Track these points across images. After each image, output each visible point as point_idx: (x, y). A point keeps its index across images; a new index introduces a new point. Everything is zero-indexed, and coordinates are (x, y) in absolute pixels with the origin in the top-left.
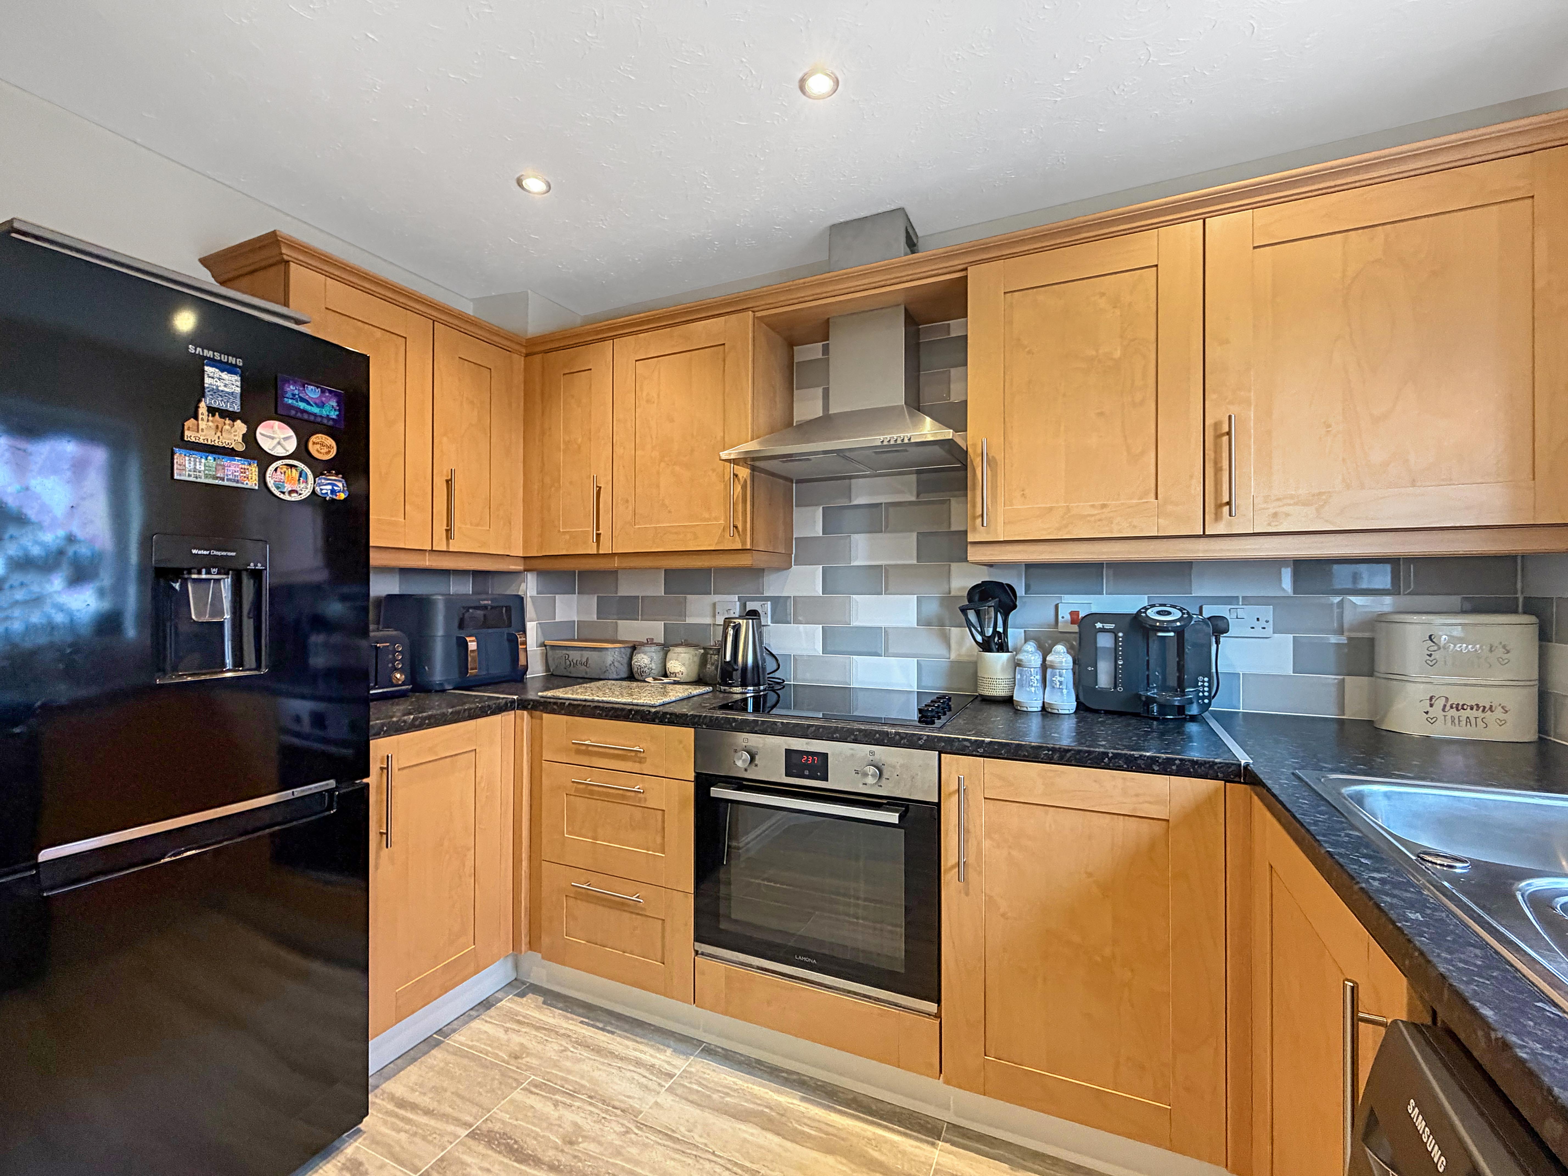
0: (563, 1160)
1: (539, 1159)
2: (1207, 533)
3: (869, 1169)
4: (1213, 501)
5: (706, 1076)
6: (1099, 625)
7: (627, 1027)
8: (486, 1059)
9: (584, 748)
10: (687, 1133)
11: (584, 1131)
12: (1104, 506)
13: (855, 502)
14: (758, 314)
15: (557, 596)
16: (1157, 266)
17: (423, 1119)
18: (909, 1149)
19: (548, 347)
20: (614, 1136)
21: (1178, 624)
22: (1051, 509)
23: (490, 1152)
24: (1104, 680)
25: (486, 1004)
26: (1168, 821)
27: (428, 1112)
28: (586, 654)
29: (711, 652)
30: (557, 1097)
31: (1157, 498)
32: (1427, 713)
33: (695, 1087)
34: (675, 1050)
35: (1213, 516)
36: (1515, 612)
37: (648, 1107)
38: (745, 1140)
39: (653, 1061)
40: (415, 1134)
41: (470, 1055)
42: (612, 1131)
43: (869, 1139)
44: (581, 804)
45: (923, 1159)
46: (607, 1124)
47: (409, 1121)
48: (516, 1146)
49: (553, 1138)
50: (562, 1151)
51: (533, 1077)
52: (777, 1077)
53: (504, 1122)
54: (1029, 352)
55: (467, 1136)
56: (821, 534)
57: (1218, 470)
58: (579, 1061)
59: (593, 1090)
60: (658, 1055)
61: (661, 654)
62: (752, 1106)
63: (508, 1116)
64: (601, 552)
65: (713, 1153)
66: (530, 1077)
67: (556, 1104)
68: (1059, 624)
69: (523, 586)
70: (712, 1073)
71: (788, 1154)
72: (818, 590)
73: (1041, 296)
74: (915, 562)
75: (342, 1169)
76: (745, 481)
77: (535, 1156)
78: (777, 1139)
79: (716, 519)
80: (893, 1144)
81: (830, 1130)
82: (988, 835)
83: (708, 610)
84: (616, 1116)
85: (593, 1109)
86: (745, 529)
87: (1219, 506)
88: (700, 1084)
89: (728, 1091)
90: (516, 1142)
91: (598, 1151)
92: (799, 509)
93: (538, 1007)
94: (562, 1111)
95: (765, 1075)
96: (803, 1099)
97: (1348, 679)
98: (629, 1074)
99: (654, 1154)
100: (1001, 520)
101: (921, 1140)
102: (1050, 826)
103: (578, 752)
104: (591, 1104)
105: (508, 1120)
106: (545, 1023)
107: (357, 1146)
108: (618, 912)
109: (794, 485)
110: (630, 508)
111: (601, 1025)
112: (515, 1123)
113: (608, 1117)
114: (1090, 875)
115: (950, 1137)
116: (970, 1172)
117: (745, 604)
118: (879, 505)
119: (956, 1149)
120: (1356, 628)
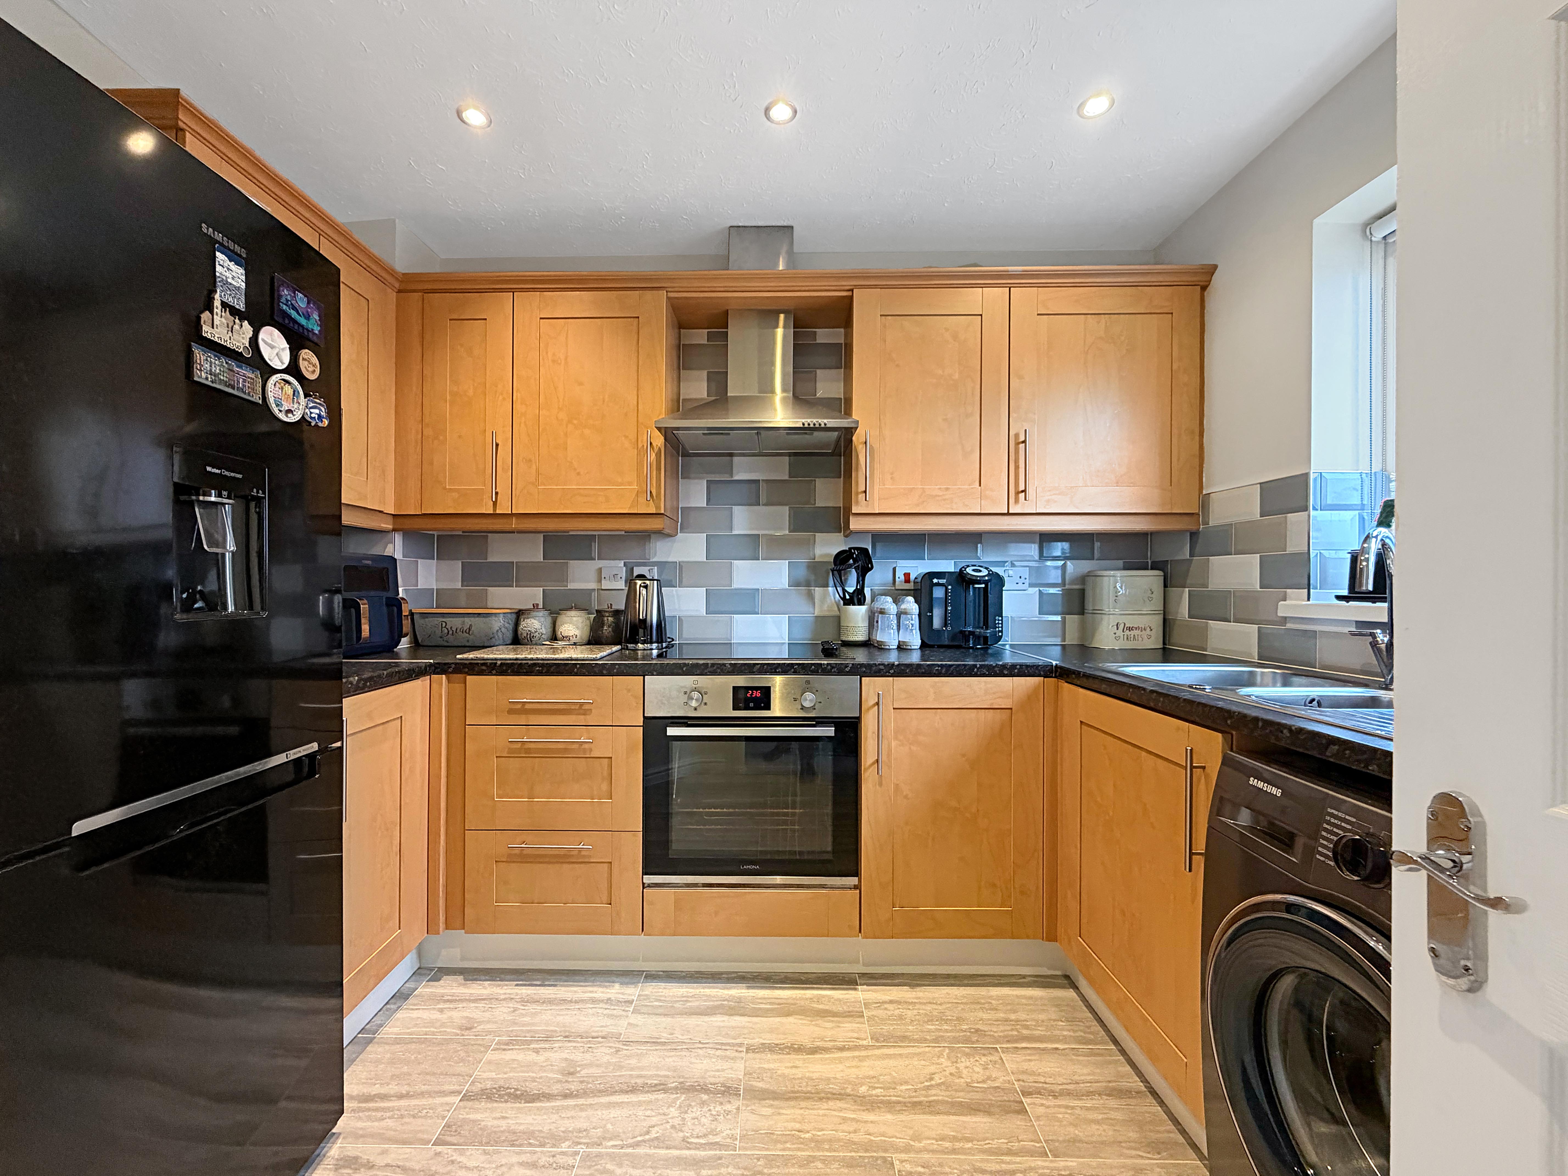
0: (573, 1087)
1: (549, 1094)
2: (1010, 512)
3: (821, 1016)
4: (1013, 489)
5: (661, 994)
6: (935, 581)
7: (564, 978)
8: (436, 1038)
9: (519, 706)
10: (669, 1036)
11: (577, 1062)
12: (947, 489)
13: (736, 478)
14: (671, 295)
15: (419, 560)
16: (981, 315)
17: (403, 1103)
18: (841, 997)
19: (430, 287)
20: (608, 1057)
21: (987, 578)
22: (912, 489)
23: (495, 1105)
24: (937, 623)
25: (401, 996)
26: (1011, 709)
27: (401, 1097)
28: (468, 621)
29: (607, 615)
30: (532, 1046)
31: (980, 486)
32: (1115, 634)
33: (657, 1003)
34: (621, 984)
35: (1014, 501)
36: (1146, 569)
37: (624, 1029)
38: (719, 1027)
39: (608, 996)
40: (402, 1117)
41: (414, 1040)
42: (603, 1054)
43: (811, 999)
44: (514, 764)
45: (853, 1000)
46: (595, 1051)
47: (383, 1109)
48: (518, 1092)
49: (550, 1075)
50: (566, 1081)
51: (497, 1038)
52: (720, 979)
53: (492, 1079)
54: (898, 366)
55: (460, 1101)
56: (704, 505)
57: (1017, 467)
58: (536, 1014)
59: (565, 1031)
60: (608, 991)
61: (549, 620)
62: (712, 1003)
63: (494, 1074)
64: (498, 512)
65: (700, 1042)
66: (495, 1040)
67: (537, 1051)
68: (897, 583)
69: (390, 546)
70: (664, 991)
71: (759, 1026)
72: (702, 556)
73: (906, 322)
74: (788, 533)
75: (336, 1169)
76: (660, 449)
77: (543, 1093)
78: (746, 1019)
79: (630, 484)
80: (830, 997)
81: (779, 1001)
82: (896, 738)
83: (593, 575)
84: (600, 1043)
85: (574, 1044)
86: (659, 494)
87: (1018, 493)
88: (657, 1000)
89: (686, 999)
90: (516, 1090)
91: (600, 1071)
92: (685, 480)
93: (460, 985)
94: (548, 1054)
95: (710, 980)
96: (748, 988)
97: (1067, 616)
98: (590, 1011)
99: (651, 1058)
100: (876, 496)
101: (847, 989)
102: (938, 723)
103: (511, 712)
104: (569, 1041)
105: (495, 1076)
106: (482, 995)
107: (340, 1147)
108: (557, 866)
109: (680, 458)
110: (534, 467)
111: (538, 983)
112: (505, 1076)
113: (592, 1046)
114: (963, 755)
115: (863, 982)
116: (887, 998)
117: (632, 569)
118: (757, 482)
119: (870, 987)
120: (1072, 582)
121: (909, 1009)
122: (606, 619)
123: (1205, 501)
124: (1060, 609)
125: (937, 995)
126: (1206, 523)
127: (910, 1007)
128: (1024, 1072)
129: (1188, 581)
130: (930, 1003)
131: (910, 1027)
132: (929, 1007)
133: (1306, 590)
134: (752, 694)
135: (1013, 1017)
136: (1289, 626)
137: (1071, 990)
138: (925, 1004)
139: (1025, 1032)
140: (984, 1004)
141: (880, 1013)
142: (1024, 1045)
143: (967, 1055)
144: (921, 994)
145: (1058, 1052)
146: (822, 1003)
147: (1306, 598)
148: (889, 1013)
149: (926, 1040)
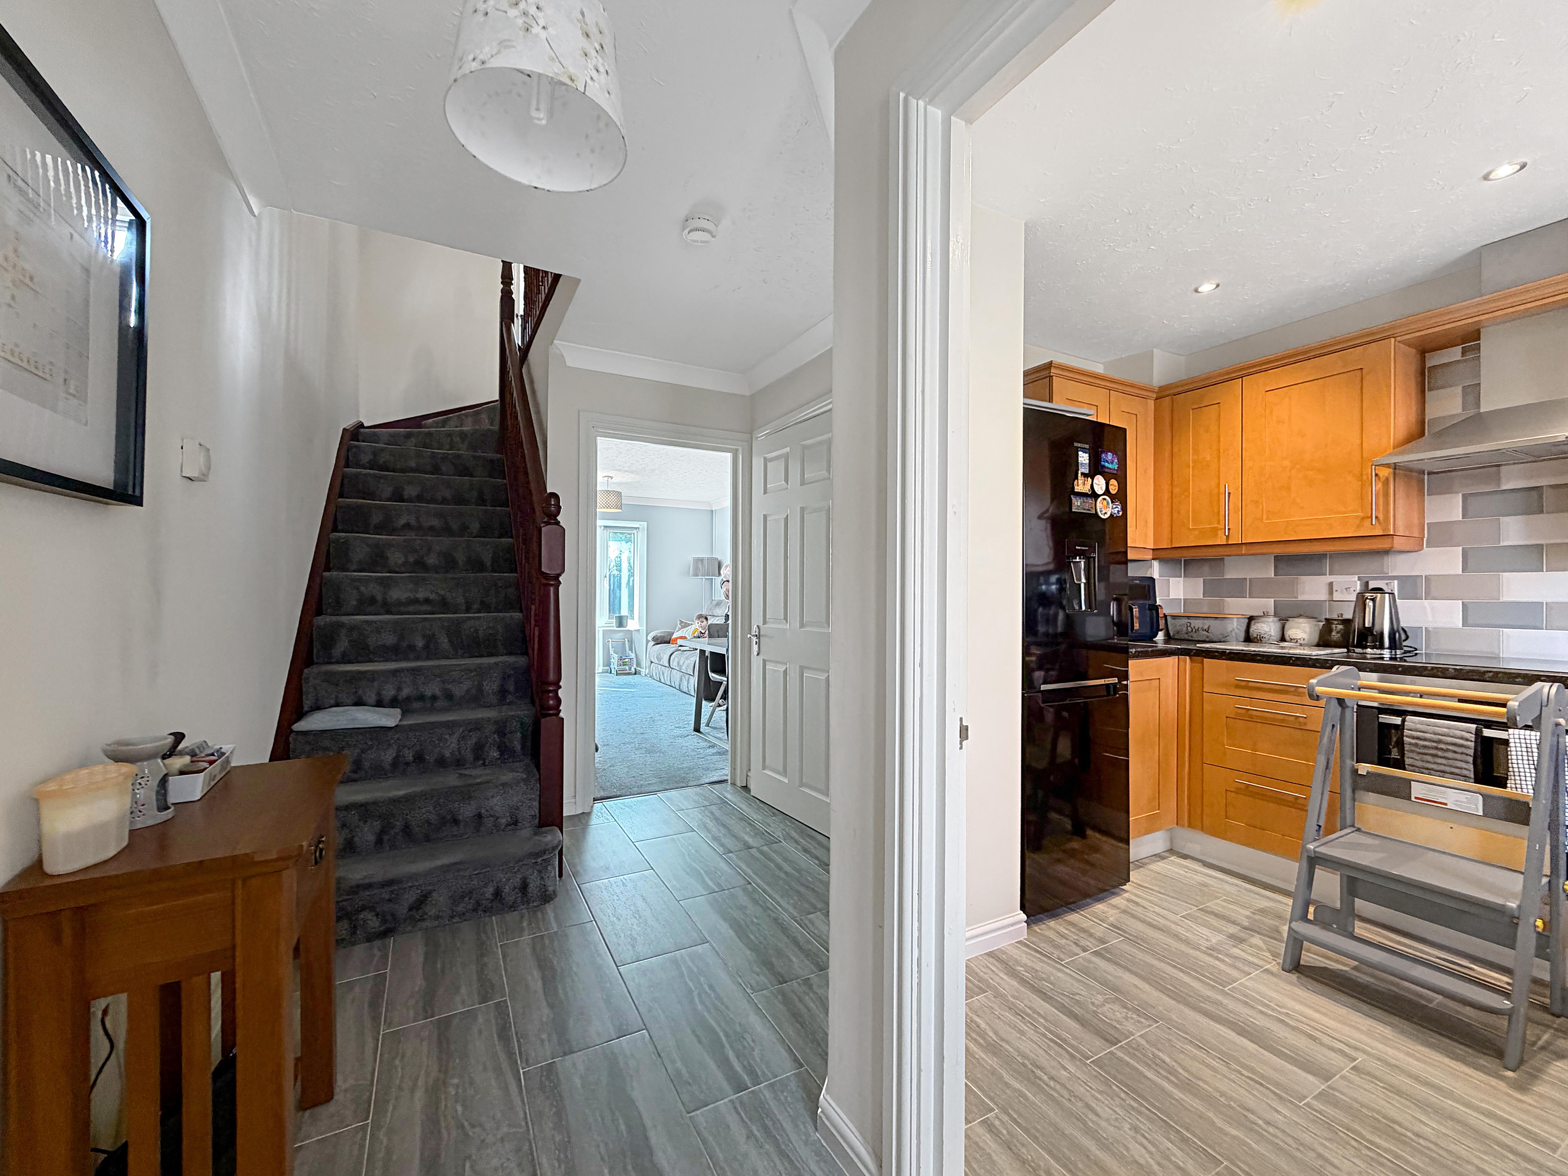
9: (1244, 684)
13: (1503, 487)
14: (1400, 339)
15: (1171, 579)
19: (1178, 390)
28: (1207, 622)
29: (1336, 622)
44: (1241, 725)
61: (1278, 625)
64: (1231, 542)
69: (1151, 570)
79: (1350, 512)
83: (1325, 588)
86: (1386, 517)
92: (1433, 497)
103: (1237, 687)
108: (1276, 806)
109: (1426, 477)
110: (1260, 506)
118: (1539, 488)
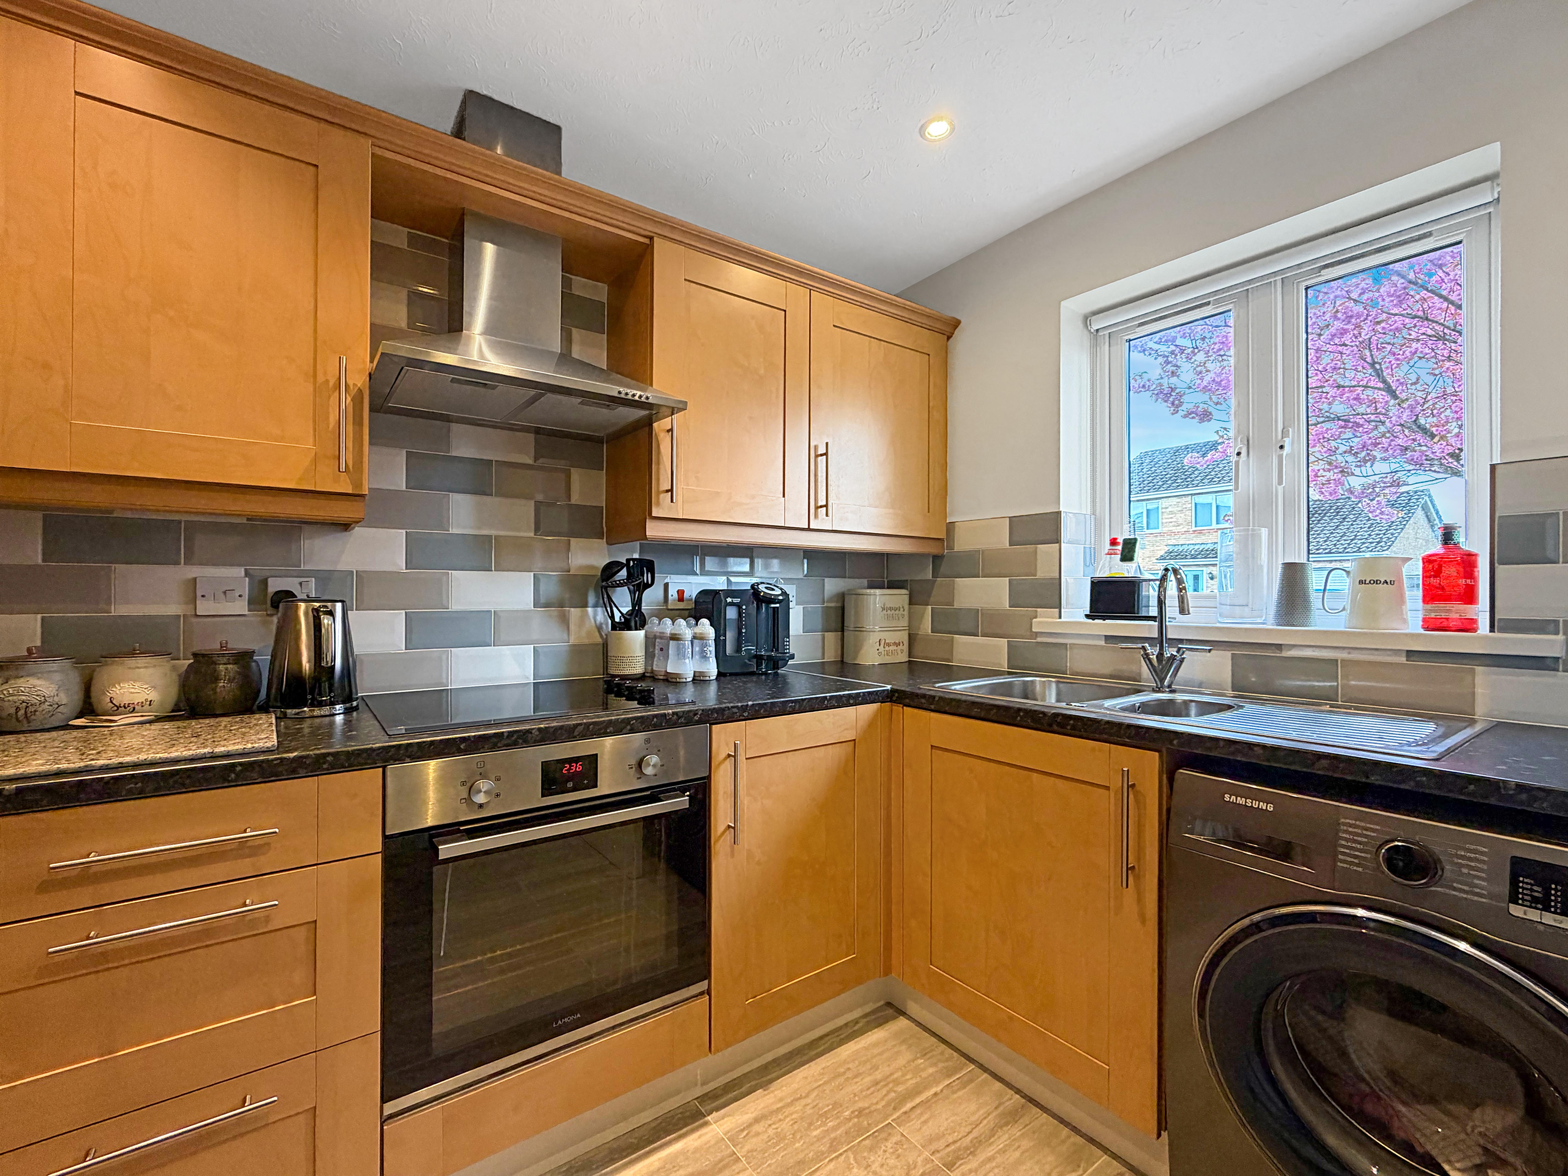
2: (810, 527)
4: (814, 504)
6: (729, 600)
9: (74, 872)
12: (753, 497)
16: (785, 311)
18: (697, 1144)
21: (781, 597)
22: (718, 494)
24: (731, 648)
26: (854, 740)
29: (225, 660)
31: (784, 496)
32: (878, 650)
35: (814, 515)
36: (883, 588)
44: (58, 996)
45: (713, 1141)
56: (404, 488)
57: (816, 481)
61: (76, 674)
68: (670, 602)
72: (400, 563)
74: (532, 534)
76: (360, 390)
80: (683, 1152)
82: (748, 794)
86: (358, 463)
87: (818, 507)
97: (826, 633)
100: (681, 498)
102: (790, 768)
115: (709, 1107)
116: (748, 1117)
117: (264, 582)
118: (490, 462)
119: (723, 1111)
120: (829, 601)
121: (780, 1120)
122: (222, 667)
123: (950, 527)
124: (820, 627)
125: (795, 1086)
126: (951, 547)
127: (780, 1117)
128: (931, 1141)
129: (932, 599)
130: (797, 1100)
131: (797, 1145)
132: (798, 1107)
133: (1057, 610)
134: (570, 769)
135: (878, 1075)
136: (1039, 640)
137: (901, 1017)
138: (791, 1104)
139: (900, 1089)
140: (845, 1073)
141: (753, 1143)
142: (909, 1106)
143: (871, 1149)
144: (779, 1094)
145: (940, 1096)
146: (681, 1167)
147: (1057, 616)
148: (765, 1137)
149: (823, 1153)
